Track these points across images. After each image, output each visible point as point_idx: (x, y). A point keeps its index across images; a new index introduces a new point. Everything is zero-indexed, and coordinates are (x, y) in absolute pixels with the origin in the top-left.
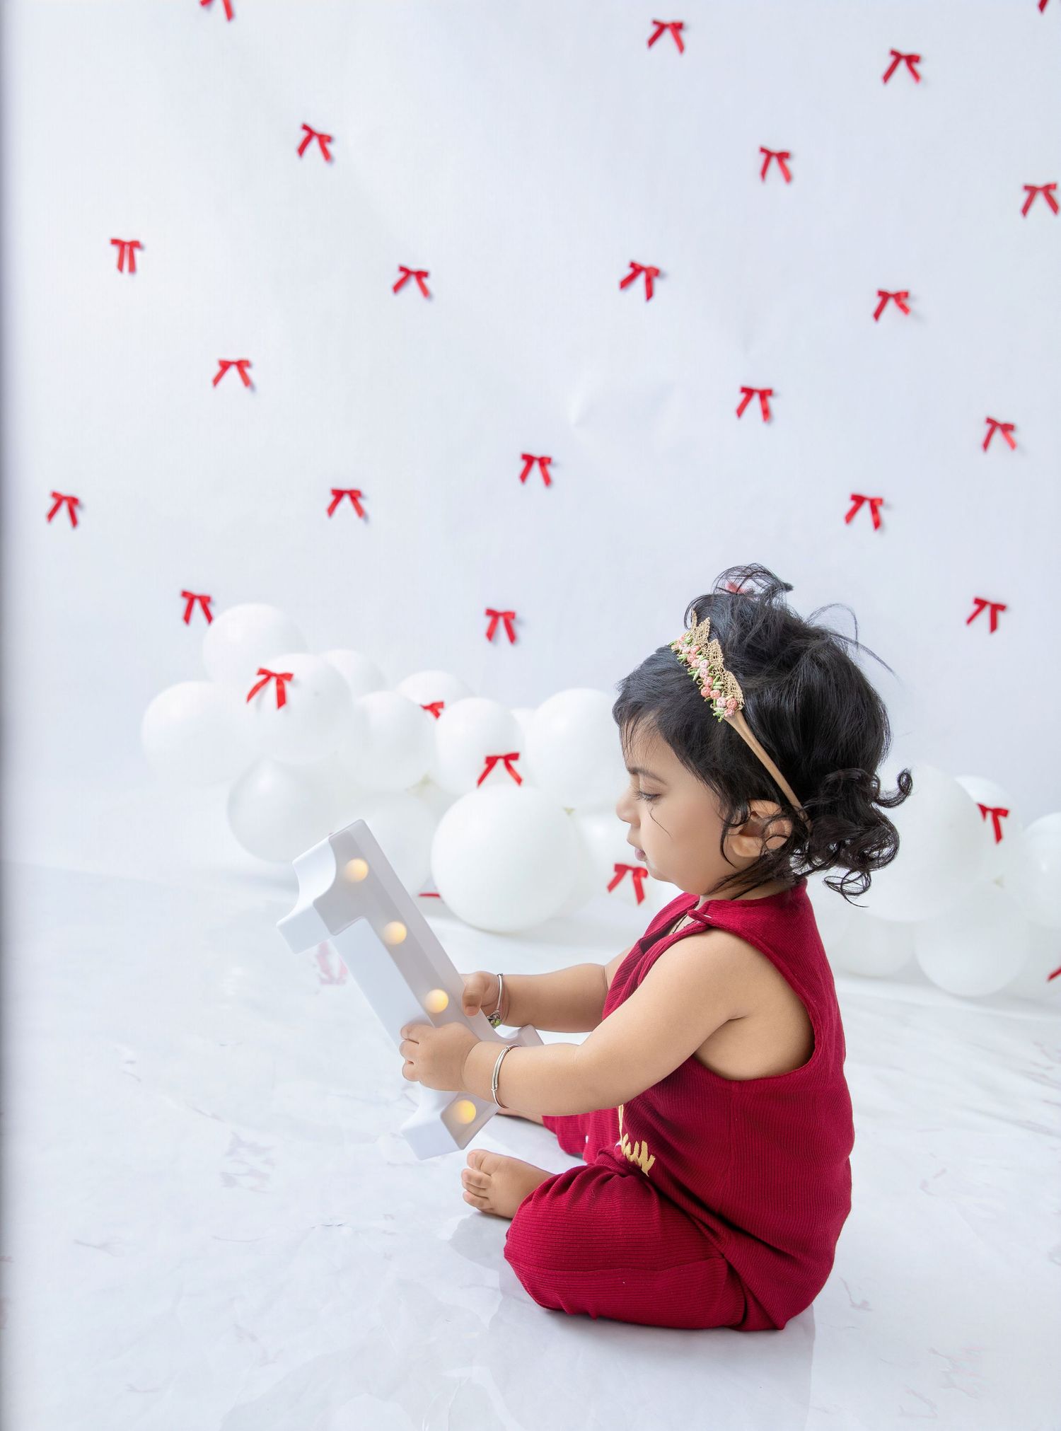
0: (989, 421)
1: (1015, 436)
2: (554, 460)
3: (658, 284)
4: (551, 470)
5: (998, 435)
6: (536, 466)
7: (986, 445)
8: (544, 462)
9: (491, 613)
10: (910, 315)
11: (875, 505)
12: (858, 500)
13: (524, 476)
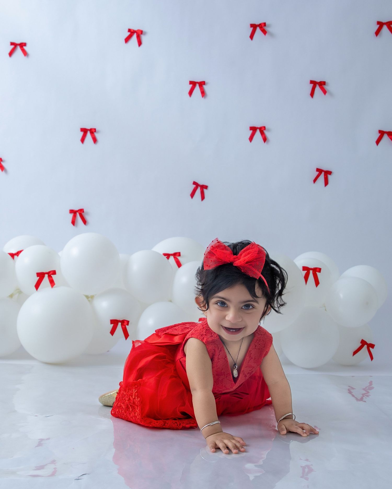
0: (312, 82)
1: (326, 87)
2: (97, 130)
3: (143, 38)
4: (96, 135)
5: (318, 89)
6: (89, 134)
7: (312, 94)
8: (93, 131)
10: (267, 35)
11: (262, 130)
12: (254, 129)
13: (83, 140)
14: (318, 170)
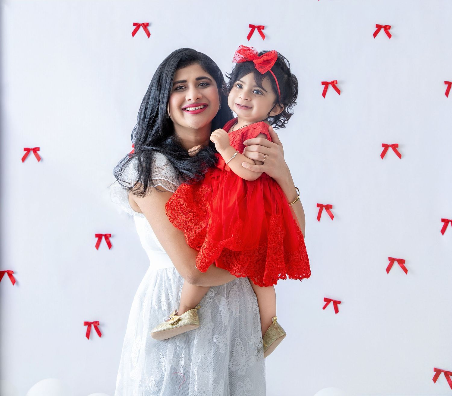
0: (319, 205)
1: (332, 210)
9: (86, 323)
14: (326, 300)
